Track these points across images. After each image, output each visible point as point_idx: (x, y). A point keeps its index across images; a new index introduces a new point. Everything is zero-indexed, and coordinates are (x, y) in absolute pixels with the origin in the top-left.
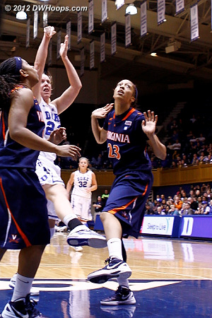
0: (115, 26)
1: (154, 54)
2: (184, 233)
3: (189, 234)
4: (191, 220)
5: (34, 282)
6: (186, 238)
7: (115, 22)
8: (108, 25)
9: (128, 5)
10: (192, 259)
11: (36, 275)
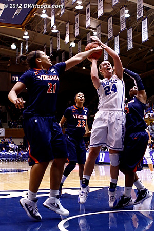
0: (64, 53)
1: (84, 68)
2: (100, 161)
3: (103, 161)
4: (104, 154)
5: (39, 191)
6: (101, 163)
7: (64, 51)
8: (60, 52)
9: (71, 42)
10: (104, 174)
11: (40, 187)
